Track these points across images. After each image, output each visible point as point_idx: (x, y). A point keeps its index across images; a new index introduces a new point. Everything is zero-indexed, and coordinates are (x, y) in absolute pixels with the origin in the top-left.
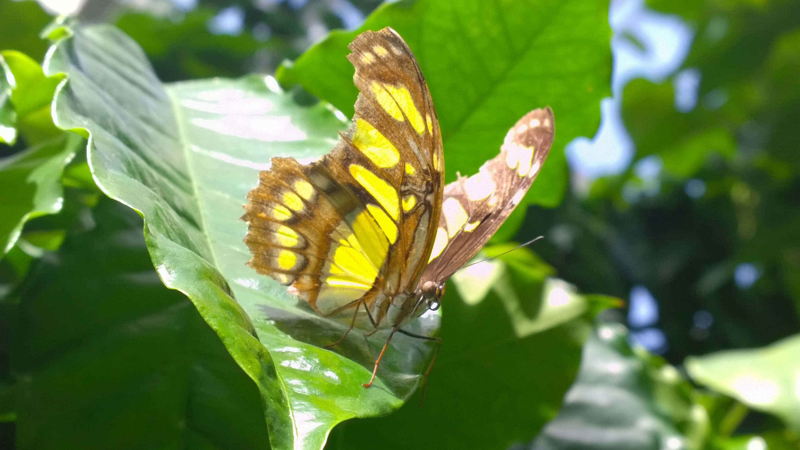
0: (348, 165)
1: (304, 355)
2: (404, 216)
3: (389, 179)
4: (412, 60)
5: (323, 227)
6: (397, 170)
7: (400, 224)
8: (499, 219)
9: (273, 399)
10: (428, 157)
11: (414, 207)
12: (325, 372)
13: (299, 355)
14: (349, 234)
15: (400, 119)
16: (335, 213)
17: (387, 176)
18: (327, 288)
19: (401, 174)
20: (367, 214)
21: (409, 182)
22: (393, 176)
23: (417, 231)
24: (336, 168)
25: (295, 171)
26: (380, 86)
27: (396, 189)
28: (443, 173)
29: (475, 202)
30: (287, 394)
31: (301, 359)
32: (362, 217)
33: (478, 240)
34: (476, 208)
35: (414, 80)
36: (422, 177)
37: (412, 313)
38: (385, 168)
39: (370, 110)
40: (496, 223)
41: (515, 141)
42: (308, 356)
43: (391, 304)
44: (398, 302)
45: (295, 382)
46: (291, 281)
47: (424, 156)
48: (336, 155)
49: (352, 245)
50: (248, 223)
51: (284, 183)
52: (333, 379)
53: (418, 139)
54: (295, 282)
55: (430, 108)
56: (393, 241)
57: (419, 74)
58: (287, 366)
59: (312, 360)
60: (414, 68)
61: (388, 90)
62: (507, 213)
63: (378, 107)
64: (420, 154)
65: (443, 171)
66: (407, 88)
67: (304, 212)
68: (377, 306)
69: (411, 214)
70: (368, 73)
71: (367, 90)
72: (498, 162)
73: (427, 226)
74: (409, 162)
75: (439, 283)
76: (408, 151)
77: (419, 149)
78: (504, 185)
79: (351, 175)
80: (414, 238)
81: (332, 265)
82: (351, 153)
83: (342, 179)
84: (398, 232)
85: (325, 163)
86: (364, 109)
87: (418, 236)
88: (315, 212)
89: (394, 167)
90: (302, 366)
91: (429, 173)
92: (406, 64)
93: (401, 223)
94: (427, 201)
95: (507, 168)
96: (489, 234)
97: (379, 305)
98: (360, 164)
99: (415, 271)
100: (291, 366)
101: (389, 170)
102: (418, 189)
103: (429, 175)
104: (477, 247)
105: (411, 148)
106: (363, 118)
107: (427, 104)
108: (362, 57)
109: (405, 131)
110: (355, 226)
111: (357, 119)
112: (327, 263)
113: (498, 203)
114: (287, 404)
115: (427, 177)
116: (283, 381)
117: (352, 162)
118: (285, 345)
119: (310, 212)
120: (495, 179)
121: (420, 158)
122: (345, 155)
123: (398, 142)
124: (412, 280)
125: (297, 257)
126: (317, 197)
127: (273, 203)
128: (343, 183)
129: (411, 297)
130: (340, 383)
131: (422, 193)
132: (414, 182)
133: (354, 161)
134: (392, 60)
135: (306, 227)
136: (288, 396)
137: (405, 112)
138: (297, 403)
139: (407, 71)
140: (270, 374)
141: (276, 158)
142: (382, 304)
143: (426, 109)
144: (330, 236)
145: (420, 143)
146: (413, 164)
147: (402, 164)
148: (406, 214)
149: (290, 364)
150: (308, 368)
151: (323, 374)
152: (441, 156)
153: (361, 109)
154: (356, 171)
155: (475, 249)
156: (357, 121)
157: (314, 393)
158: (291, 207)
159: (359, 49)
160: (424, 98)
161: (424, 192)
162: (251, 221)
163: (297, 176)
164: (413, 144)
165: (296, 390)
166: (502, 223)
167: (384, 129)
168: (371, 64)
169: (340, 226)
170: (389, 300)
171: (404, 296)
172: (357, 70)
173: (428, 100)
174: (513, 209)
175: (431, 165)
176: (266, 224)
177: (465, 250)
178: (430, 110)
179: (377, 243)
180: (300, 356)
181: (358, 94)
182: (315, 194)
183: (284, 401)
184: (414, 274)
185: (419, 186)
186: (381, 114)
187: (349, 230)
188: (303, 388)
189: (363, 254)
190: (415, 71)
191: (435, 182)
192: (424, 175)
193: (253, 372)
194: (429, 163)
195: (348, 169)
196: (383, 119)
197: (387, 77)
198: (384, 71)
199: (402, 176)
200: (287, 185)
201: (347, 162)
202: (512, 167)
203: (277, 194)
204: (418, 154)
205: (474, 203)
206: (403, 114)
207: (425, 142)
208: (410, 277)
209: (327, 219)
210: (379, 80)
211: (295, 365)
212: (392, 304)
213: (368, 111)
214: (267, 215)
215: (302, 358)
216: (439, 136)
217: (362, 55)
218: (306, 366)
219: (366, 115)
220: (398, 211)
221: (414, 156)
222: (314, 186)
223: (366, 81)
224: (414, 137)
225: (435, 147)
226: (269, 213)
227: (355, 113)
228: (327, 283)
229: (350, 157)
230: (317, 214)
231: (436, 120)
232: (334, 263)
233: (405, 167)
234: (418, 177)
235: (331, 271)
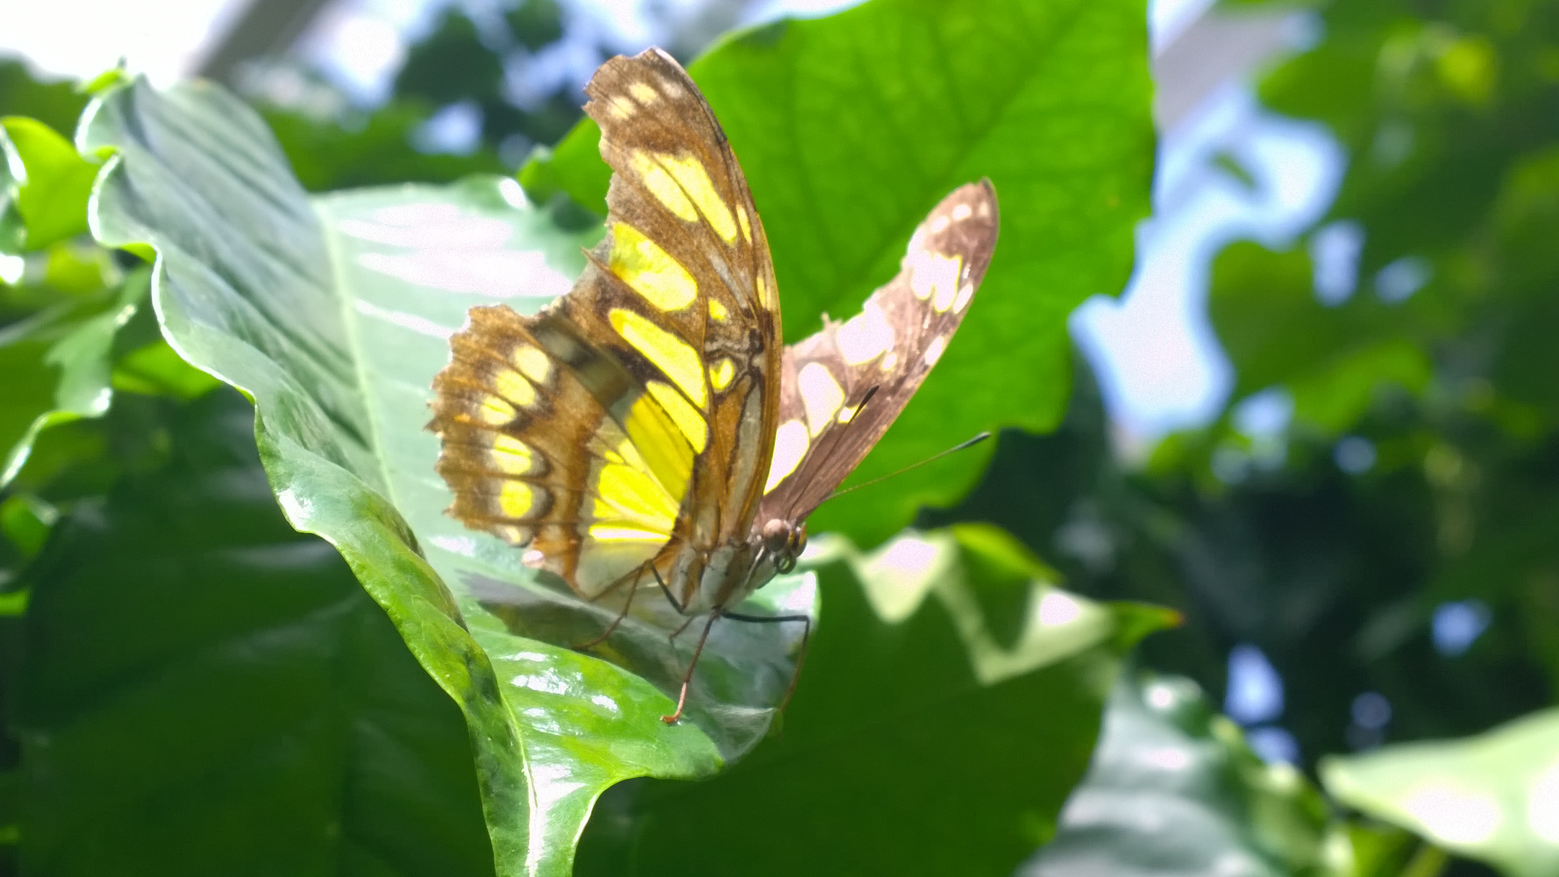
0: (606, 311)
1: (555, 666)
2: (716, 399)
3: (682, 332)
4: (702, 105)
5: (574, 432)
6: (694, 314)
7: (710, 414)
8: (901, 395)
9: (491, 738)
10: (748, 285)
11: (732, 381)
12: (595, 696)
13: (545, 665)
14: (620, 440)
15: (691, 217)
16: (591, 403)
17: (678, 327)
18: (593, 546)
19: (703, 319)
20: (648, 399)
21: (718, 334)
22: (688, 325)
23: (742, 427)
24: (586, 318)
25: (513, 330)
26: (649, 158)
27: (697, 349)
28: (778, 313)
29: (857, 367)
30: (520, 733)
31: (549, 673)
32: (640, 407)
33: (864, 437)
34: (860, 378)
35: (709, 142)
36: (740, 323)
37: (747, 581)
38: (673, 311)
39: (635, 204)
40: (895, 403)
41: (928, 247)
42: (562, 670)
43: (707, 566)
44: (718, 563)
45: (536, 712)
46: (526, 538)
47: (741, 283)
48: (584, 293)
49: (628, 460)
50: (440, 435)
51: (495, 353)
52: (607, 709)
53: (727, 253)
54: (535, 539)
55: (741, 193)
56: (700, 448)
57: (716, 130)
58: (522, 685)
59: (570, 675)
60: (705, 121)
61: (664, 164)
62: (916, 383)
63: (649, 199)
64: (732, 281)
65: (777, 310)
66: (698, 158)
67: (536, 407)
68: (682, 572)
69: (729, 394)
70: (624, 136)
71: (626, 167)
72: (898, 290)
73: (759, 414)
74: (714, 296)
75: (794, 521)
76: (711, 275)
77: (730, 270)
78: (910, 331)
79: (613, 330)
80: (737, 439)
81: (597, 502)
82: (609, 289)
83: (597, 338)
84: (707, 429)
85: (565, 310)
86: (625, 205)
87: (744, 434)
88: (557, 405)
89: (688, 308)
90: (551, 685)
91: (752, 315)
92: (691, 113)
93: (712, 412)
94: (753, 367)
95: (914, 299)
96: (885, 423)
97: (685, 569)
98: (627, 308)
99: (745, 501)
100: (528, 686)
101: (680, 316)
102: (737, 347)
103: (753, 318)
104: (863, 449)
105: (715, 270)
106: (624, 220)
107: (735, 185)
108: (611, 107)
109: (703, 240)
110: (630, 425)
111: (613, 223)
112: (587, 498)
113: (898, 366)
114: (518, 749)
115: (750, 323)
116: (513, 712)
117: (613, 304)
118: (520, 649)
119: (547, 405)
120: (892, 322)
121: (733, 288)
122: (598, 292)
123: (690, 261)
124: (742, 518)
125: (533, 492)
126: (556, 376)
127: (481, 394)
128: (601, 345)
129: (741, 551)
130: (620, 715)
131: (744, 353)
132: (728, 334)
133: (615, 303)
134: (666, 108)
135: (544, 433)
136: (522, 737)
137: (699, 204)
138: (537, 749)
139: (693, 127)
140: (488, 693)
141: (477, 308)
142: (690, 567)
143: (735, 195)
144: (587, 448)
145: (731, 260)
146: (722, 300)
147: (703, 302)
148: (719, 394)
149: (528, 682)
150: (562, 688)
151: (590, 700)
152: (772, 282)
153: (619, 204)
154: (622, 320)
155: (858, 454)
156: (614, 228)
157: (571, 732)
158: (513, 399)
159: (606, 92)
160: (729, 175)
161: (747, 352)
162: (446, 430)
163: (518, 338)
164: (718, 263)
165: (538, 726)
166: (906, 402)
167: (665, 237)
168: (628, 119)
169: (603, 427)
170: (703, 559)
171: (729, 549)
172: (604, 131)
173: (737, 177)
174: (927, 373)
175: (755, 300)
176: (472, 435)
177: (842, 457)
178: (743, 196)
179: (671, 453)
180: (547, 669)
181: (610, 177)
182: (552, 370)
183: (513, 743)
184: (744, 507)
185: (738, 340)
186: (656, 210)
187: (619, 433)
188: (550, 723)
189: (649, 476)
190: (709, 125)
191: (766, 331)
192: (744, 318)
193: (454, 685)
194: (751, 297)
195: (606, 318)
196: (659, 220)
197: (660, 141)
198: (653, 129)
199: (705, 325)
200: (501, 357)
201: (603, 305)
202: (923, 297)
203: (485, 376)
204: (730, 282)
205: (854, 370)
206: (696, 207)
207: (739, 257)
208: (737, 514)
209: (579, 416)
210: (646, 146)
211: (537, 684)
212: (709, 566)
213: (633, 207)
214: (471, 419)
215: (551, 672)
216: (763, 244)
217: (610, 103)
218: (558, 685)
219: (629, 215)
220: (704, 391)
221: (723, 286)
222: (549, 354)
223: (623, 150)
224: (719, 250)
225: (759, 266)
226: (475, 413)
227: (610, 212)
228: (590, 537)
229: (607, 296)
230: (559, 407)
231: (756, 215)
232: (599, 497)
233: (707, 306)
234: (734, 324)
235: (597, 514)
